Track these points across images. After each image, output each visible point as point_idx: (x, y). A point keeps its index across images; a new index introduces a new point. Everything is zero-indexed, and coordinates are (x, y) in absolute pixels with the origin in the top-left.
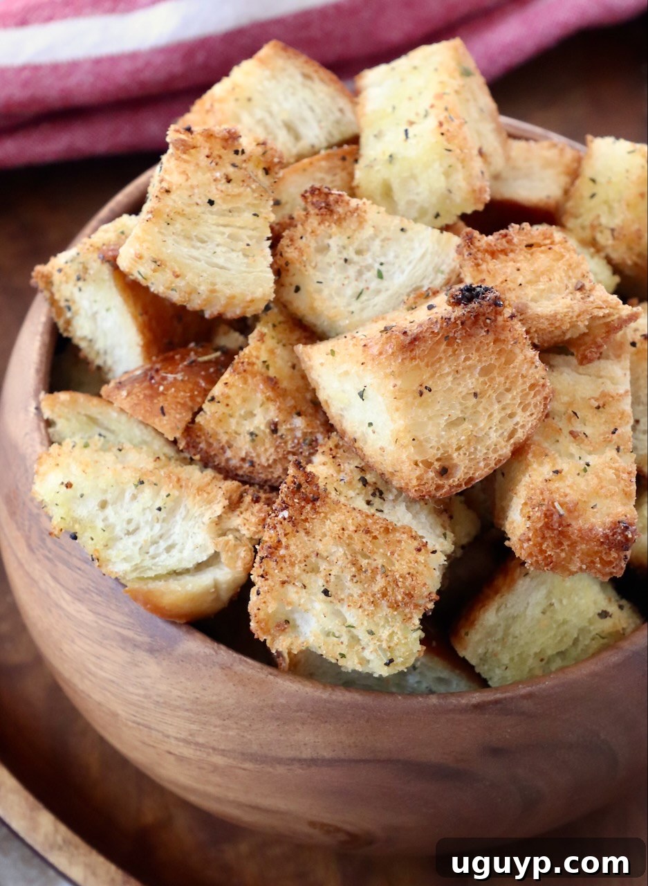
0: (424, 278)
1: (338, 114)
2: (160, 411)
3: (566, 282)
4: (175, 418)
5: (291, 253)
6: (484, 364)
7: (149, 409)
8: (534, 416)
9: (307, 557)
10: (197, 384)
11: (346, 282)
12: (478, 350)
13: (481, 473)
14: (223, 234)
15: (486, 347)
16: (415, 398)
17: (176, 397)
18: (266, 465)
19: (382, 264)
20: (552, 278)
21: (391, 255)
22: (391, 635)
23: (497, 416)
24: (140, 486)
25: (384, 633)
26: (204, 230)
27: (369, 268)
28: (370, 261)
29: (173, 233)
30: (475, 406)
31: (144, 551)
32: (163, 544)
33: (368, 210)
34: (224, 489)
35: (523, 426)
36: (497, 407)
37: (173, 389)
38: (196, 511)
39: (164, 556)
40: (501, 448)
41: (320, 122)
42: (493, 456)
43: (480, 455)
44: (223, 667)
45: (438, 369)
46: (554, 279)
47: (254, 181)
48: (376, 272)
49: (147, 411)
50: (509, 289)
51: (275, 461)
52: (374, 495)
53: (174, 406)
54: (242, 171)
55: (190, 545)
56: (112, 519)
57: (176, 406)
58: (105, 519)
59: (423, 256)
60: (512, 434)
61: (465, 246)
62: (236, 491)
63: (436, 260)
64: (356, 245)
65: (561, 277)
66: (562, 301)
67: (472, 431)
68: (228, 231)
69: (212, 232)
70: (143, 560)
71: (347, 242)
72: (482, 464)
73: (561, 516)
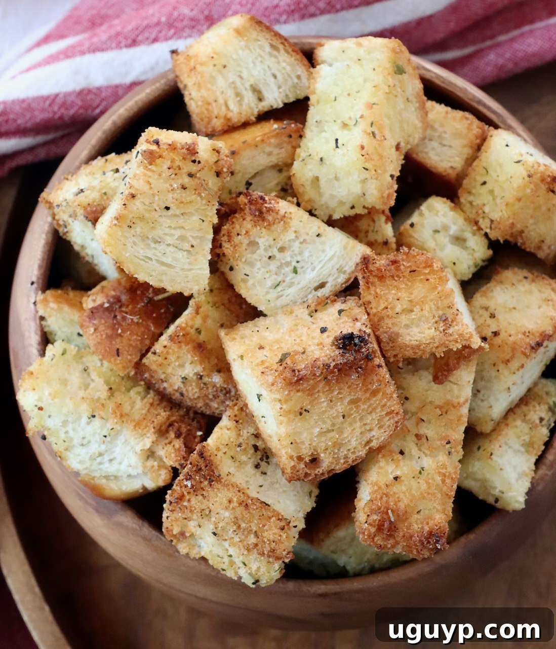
0: (330, 275)
1: (296, 80)
2: (116, 352)
3: (434, 312)
4: (127, 358)
5: (227, 248)
6: (352, 397)
7: (108, 349)
8: (387, 433)
9: (203, 510)
10: (148, 327)
11: (267, 276)
12: (349, 387)
13: (340, 467)
14: (173, 235)
15: (355, 386)
16: (296, 416)
17: (130, 340)
18: (192, 398)
19: (298, 262)
20: (424, 308)
21: (307, 254)
22: (259, 568)
23: (358, 432)
24: (92, 418)
25: (254, 567)
26: (158, 233)
27: (288, 264)
28: (289, 259)
29: (133, 236)
30: (342, 423)
31: (93, 459)
32: (106, 458)
33: (293, 218)
34: (155, 423)
35: (378, 439)
36: (358, 424)
37: (129, 333)
38: (132, 441)
39: (107, 465)
40: (359, 451)
41: (279, 87)
42: (352, 457)
43: (342, 455)
44: (144, 538)
45: (316, 398)
46: (425, 309)
47: (205, 189)
48: (292, 268)
49: (106, 350)
50: (388, 316)
51: (199, 397)
52: (261, 459)
53: (127, 349)
54: (196, 180)
55: (125, 463)
56: (71, 434)
57: (129, 348)
58: (67, 432)
59: (331, 259)
60: (368, 442)
61: (361, 269)
62: (165, 423)
63: (341, 262)
64: (279, 246)
65: (431, 308)
66: (427, 332)
67: (337, 439)
68: (177, 233)
69: (166, 234)
70: (91, 465)
71: (272, 242)
72: (342, 461)
73: (391, 522)
